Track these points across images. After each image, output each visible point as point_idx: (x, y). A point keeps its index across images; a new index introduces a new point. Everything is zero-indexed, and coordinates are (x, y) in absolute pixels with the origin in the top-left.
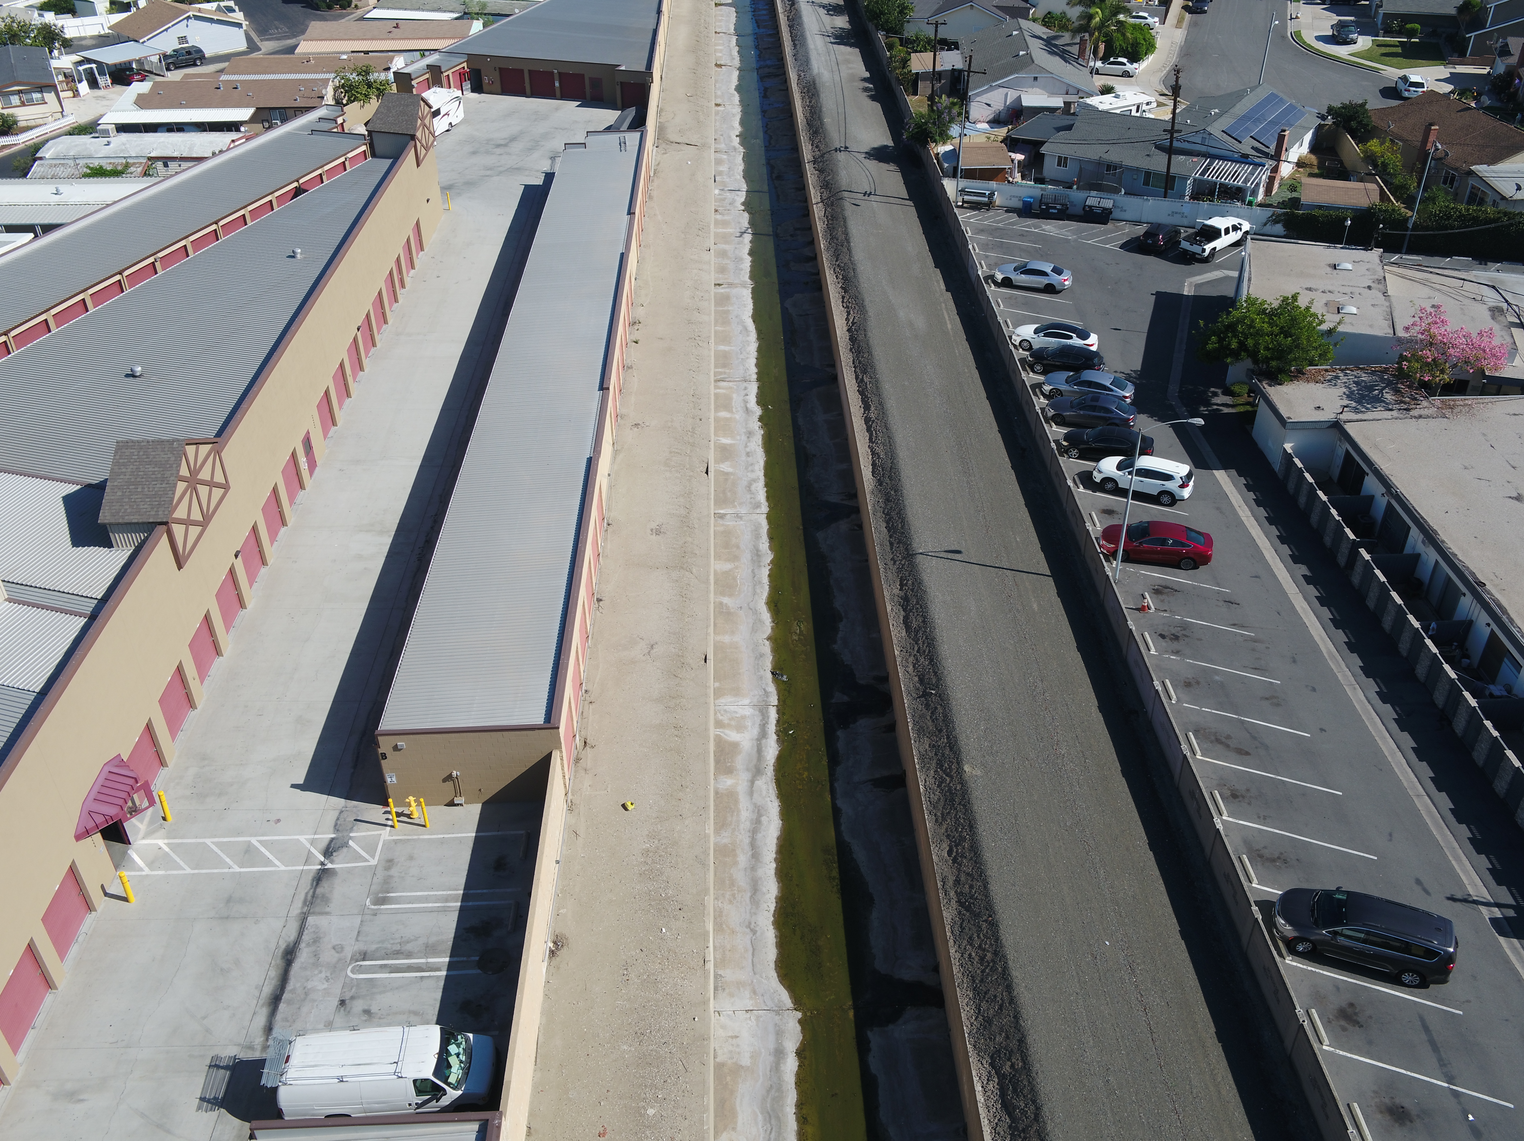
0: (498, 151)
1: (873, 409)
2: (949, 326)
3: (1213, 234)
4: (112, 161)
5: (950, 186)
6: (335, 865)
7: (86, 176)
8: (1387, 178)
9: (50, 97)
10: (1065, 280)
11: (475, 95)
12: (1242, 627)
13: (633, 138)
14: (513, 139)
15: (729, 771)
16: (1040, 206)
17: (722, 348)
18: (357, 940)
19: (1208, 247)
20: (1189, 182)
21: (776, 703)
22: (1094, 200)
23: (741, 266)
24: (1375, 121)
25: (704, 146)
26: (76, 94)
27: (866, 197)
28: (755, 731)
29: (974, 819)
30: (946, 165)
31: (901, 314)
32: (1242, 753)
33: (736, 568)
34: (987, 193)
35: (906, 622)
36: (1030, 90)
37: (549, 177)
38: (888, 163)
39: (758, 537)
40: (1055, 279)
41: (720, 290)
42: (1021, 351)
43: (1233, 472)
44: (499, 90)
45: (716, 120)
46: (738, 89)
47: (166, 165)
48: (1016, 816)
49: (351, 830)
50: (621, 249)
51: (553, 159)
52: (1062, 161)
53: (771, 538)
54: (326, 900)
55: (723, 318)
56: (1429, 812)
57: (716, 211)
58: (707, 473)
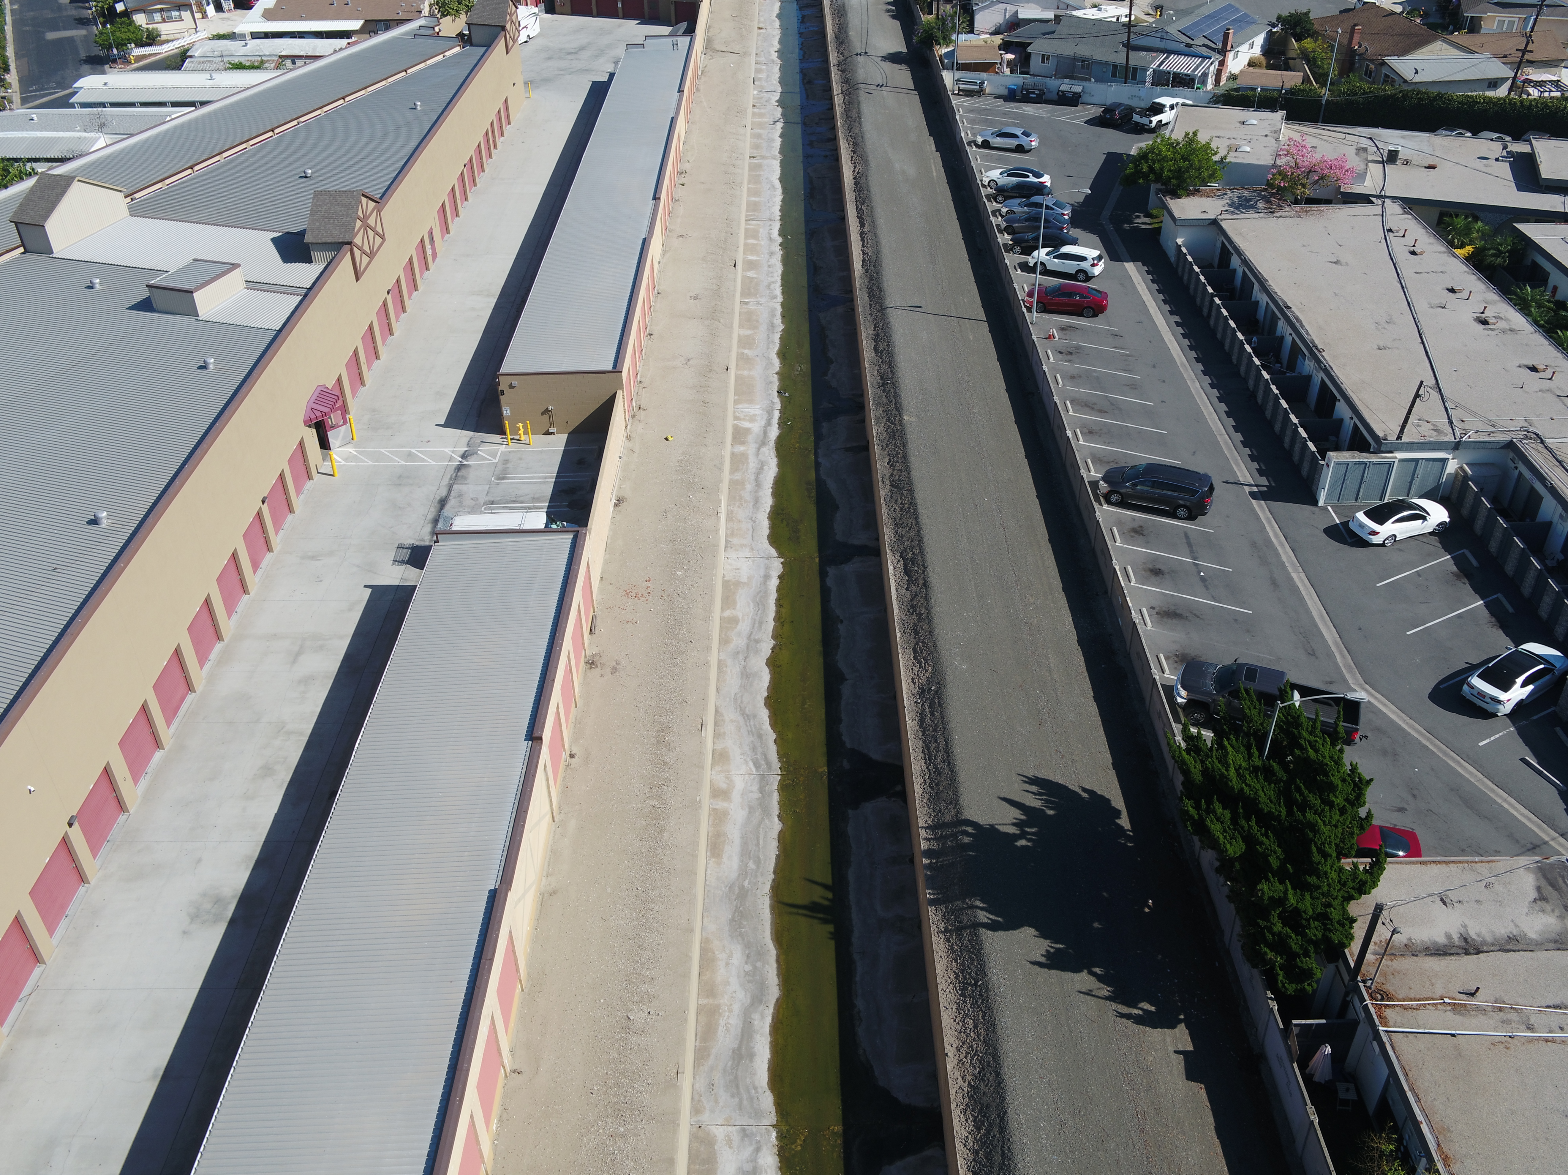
0: (570, 57)
1: (866, 226)
2: (935, 174)
3: (1158, 109)
4: (250, 58)
5: (948, 77)
6: (471, 462)
7: (230, 69)
8: (1316, 70)
9: (186, 15)
10: (1031, 141)
11: (549, 16)
12: (1122, 348)
13: (684, 41)
14: (582, 48)
15: (743, 443)
16: (1022, 92)
17: (753, 199)
18: (487, 495)
19: (1155, 119)
20: (1148, 73)
21: (780, 408)
22: (1067, 86)
23: (773, 145)
24: (1316, 27)
25: (746, 54)
26: (205, 16)
27: (879, 88)
28: (763, 423)
29: (907, 442)
30: (946, 61)
31: (897, 166)
32: (1102, 412)
33: (756, 333)
34: (978, 82)
35: (876, 349)
36: (1026, 5)
37: (612, 75)
38: (901, 64)
39: (773, 315)
40: (1024, 141)
41: (754, 161)
42: (989, 189)
43: (1140, 264)
44: (569, 11)
45: (757, 40)
46: (779, 16)
47: (294, 63)
48: (936, 441)
49: (479, 446)
50: (672, 115)
51: (616, 63)
52: (1044, 58)
53: (783, 316)
54: (464, 478)
55: (755, 179)
56: (1226, 443)
57: (754, 106)
58: (735, 266)
